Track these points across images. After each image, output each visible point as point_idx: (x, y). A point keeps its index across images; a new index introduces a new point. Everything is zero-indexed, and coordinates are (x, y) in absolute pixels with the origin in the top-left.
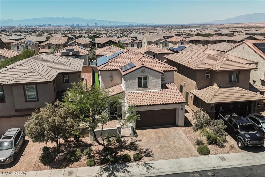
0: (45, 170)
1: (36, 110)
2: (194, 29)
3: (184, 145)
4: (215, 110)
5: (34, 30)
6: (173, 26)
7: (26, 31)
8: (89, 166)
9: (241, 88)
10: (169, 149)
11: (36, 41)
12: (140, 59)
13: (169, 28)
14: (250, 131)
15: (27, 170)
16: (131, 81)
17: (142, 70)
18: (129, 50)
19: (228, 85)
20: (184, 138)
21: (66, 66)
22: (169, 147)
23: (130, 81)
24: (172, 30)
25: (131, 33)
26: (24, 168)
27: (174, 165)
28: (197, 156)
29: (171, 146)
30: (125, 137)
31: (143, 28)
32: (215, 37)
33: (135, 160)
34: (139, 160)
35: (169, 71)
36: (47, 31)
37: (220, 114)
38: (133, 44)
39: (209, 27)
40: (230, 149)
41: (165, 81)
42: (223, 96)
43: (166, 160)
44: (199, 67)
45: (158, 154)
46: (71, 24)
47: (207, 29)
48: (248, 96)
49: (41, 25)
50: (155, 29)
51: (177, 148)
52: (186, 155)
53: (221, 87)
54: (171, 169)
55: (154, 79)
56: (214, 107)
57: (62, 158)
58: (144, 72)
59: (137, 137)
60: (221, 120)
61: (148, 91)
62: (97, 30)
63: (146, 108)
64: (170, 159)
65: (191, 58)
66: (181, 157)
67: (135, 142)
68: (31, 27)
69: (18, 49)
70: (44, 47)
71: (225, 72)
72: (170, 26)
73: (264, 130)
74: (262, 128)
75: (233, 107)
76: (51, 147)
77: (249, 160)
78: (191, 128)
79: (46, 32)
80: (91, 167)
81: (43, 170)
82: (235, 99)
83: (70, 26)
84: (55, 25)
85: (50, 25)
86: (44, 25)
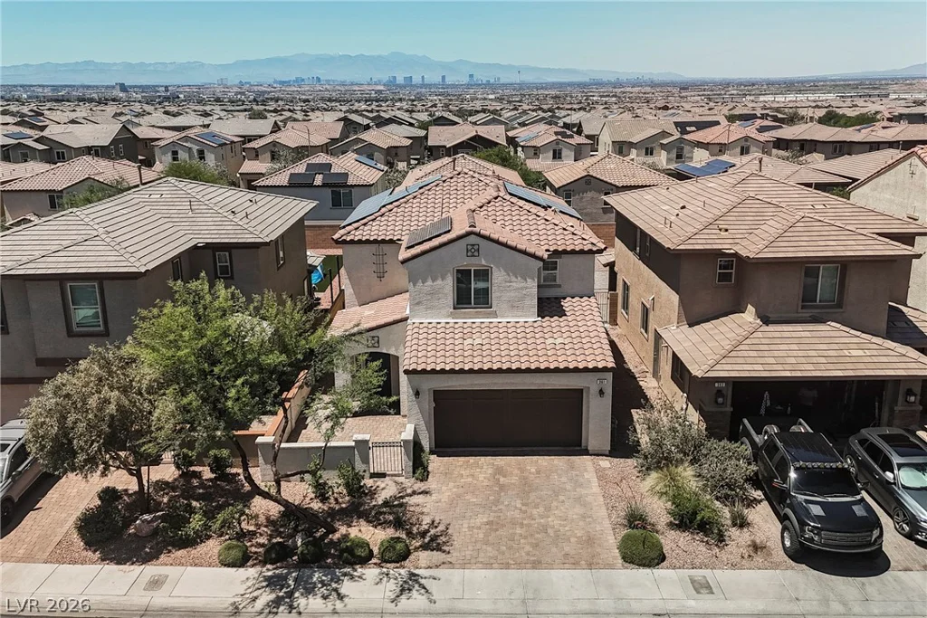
0: (82, 564)
1: (68, 366)
2: (831, 96)
3: (581, 523)
4: (732, 405)
5: (266, 96)
6: (753, 85)
7: (240, 100)
8: (225, 565)
9: (847, 329)
10: (518, 531)
11: (236, 136)
12: (481, 207)
13: (735, 92)
14: (831, 494)
15: (29, 558)
16: (429, 283)
17: (470, 247)
18: (459, 174)
19: (796, 315)
20: (589, 499)
21: (227, 223)
22: (522, 524)
23: (426, 284)
24: (748, 98)
25: (588, 108)
26: (22, 551)
27: (510, 593)
28: (611, 567)
29: (533, 522)
30: (383, 475)
31: (636, 90)
32: (884, 128)
33: (384, 560)
34: (398, 562)
35: (573, 252)
36: (305, 101)
37: (746, 421)
38: (560, 150)
39: (896, 87)
40: (746, 556)
41: (560, 286)
42: (766, 354)
43: (493, 571)
44: (690, 241)
45: (470, 548)
46: (385, 77)
47: (887, 96)
48: (866, 360)
49: (289, 81)
50: (683, 94)
51: (550, 531)
52: (572, 560)
53: (766, 321)
54: (495, 603)
55: (514, 279)
56: (724, 392)
57: (146, 530)
58: (476, 254)
59: (424, 478)
60: (742, 443)
61: (491, 320)
62: (472, 100)
63: (469, 382)
64: (507, 566)
65: (683, 207)
66: (550, 566)
67: (408, 495)
68: (256, 89)
69: (175, 159)
70: (257, 156)
71: (790, 262)
72: (740, 84)
73: (900, 492)
74: (895, 484)
75: (816, 396)
76: (130, 492)
77: (802, 602)
78: (630, 464)
79: (302, 104)
80: (230, 569)
81: (75, 563)
82: (811, 367)
83: (384, 85)
84: (334, 81)
85: (319, 79)
86: (299, 81)
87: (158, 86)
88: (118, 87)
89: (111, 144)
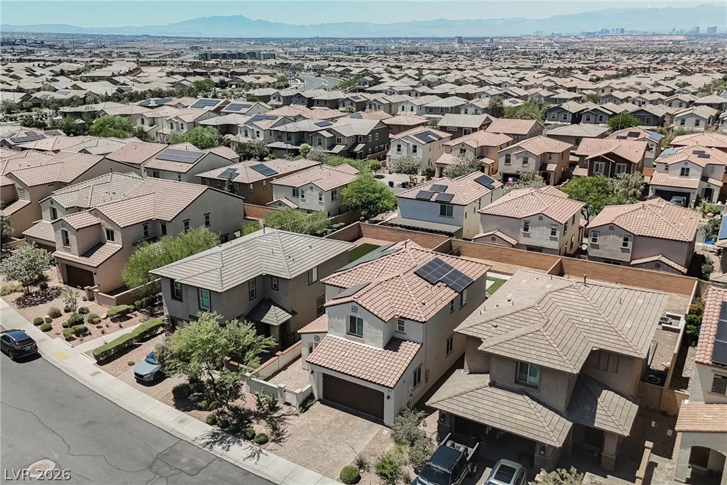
4: (449, 424)
8: (207, 423)
9: (531, 403)
16: (336, 319)
17: (353, 307)
19: (513, 386)
26: (156, 393)
30: (290, 404)
34: (259, 444)
37: (450, 434)
38: (688, 169)
41: (405, 334)
42: (472, 403)
43: (288, 461)
44: (469, 329)
46: (689, 28)
48: (521, 423)
49: (596, 32)
52: (321, 469)
53: (493, 384)
55: (372, 327)
56: (446, 416)
57: (193, 399)
58: (356, 311)
59: (302, 412)
61: (361, 345)
66: (310, 468)
68: (563, 40)
69: (399, 150)
70: (451, 151)
81: (167, 404)
84: (637, 32)
85: (623, 30)
86: (604, 33)
87: (486, 38)
88: (456, 40)
89: (369, 134)
